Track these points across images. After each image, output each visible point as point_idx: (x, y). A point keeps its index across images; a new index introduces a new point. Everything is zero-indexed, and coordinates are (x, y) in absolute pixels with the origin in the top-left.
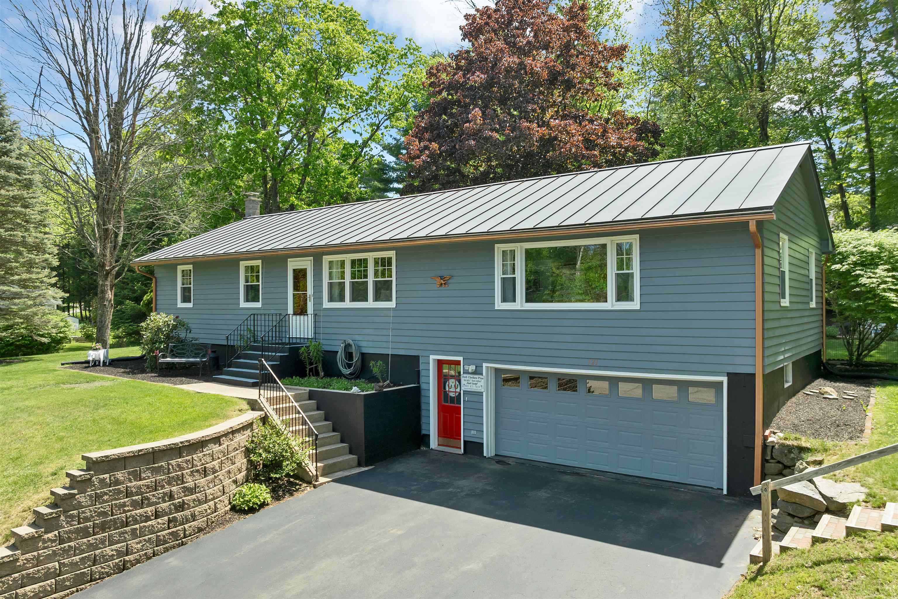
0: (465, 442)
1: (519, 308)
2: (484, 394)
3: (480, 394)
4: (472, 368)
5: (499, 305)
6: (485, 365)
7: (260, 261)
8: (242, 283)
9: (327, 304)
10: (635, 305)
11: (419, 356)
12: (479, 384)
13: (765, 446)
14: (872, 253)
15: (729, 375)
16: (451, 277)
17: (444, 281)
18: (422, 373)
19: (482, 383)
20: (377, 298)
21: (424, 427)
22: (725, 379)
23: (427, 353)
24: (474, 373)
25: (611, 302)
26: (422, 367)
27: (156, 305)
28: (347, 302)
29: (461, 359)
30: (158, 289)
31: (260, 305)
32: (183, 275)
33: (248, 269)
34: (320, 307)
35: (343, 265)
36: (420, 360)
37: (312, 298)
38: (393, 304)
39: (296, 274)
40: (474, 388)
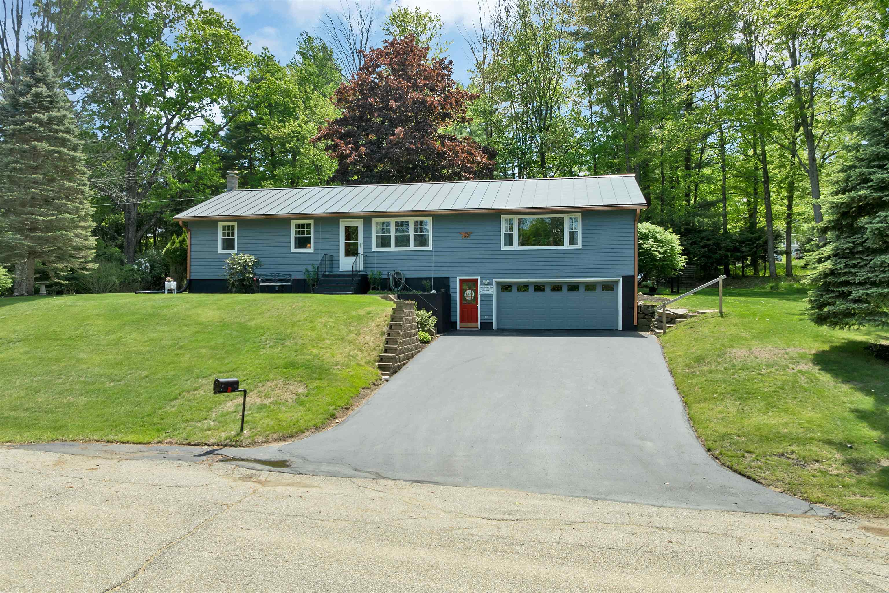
0: (481, 323)
1: (516, 249)
2: (495, 296)
3: (491, 296)
4: (486, 282)
5: (503, 247)
6: (494, 280)
7: (313, 221)
9: (375, 249)
10: (579, 246)
11: (448, 278)
12: (492, 290)
13: (638, 307)
14: (645, 233)
15: (623, 277)
16: (471, 233)
17: (467, 235)
18: (451, 287)
19: (494, 290)
20: (417, 245)
21: (453, 317)
22: (621, 279)
23: (455, 276)
24: (488, 284)
25: (566, 246)
26: (451, 283)
27: (190, 252)
28: (393, 248)
29: (479, 278)
30: (192, 239)
31: (311, 250)
32: (223, 230)
33: (297, 226)
34: (369, 251)
35: (389, 224)
36: (451, 280)
37: (362, 245)
38: (430, 248)
39: (347, 229)
40: (487, 293)
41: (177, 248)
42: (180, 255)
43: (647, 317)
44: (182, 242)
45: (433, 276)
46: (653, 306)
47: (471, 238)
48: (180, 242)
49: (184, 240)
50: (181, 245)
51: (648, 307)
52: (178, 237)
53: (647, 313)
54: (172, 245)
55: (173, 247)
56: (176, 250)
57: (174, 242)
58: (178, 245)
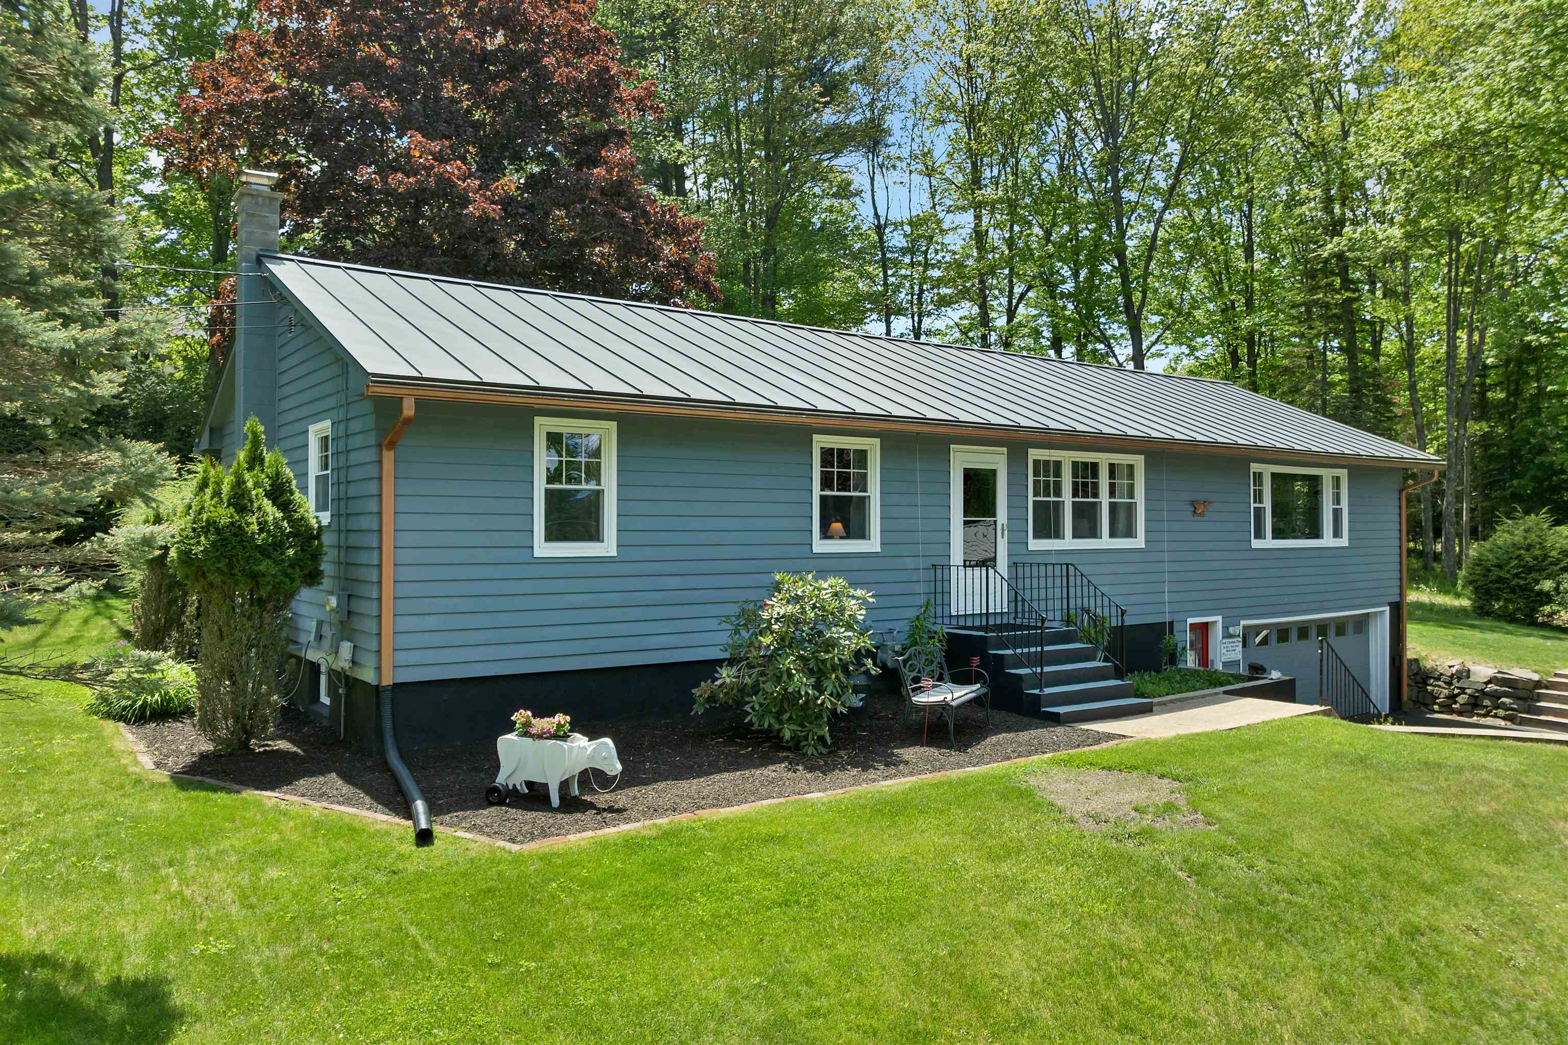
10: (1344, 542)
17: (1203, 509)
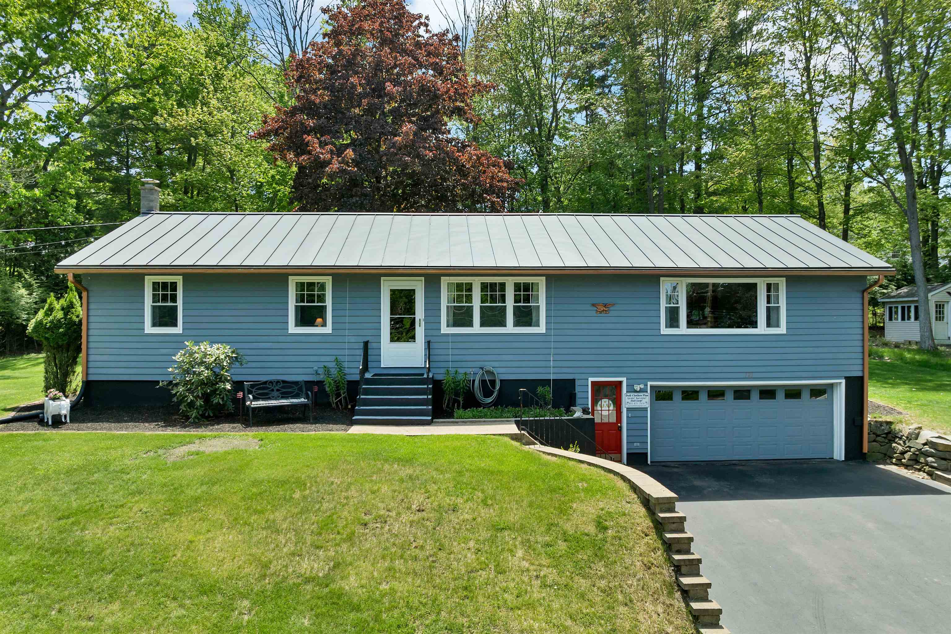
0: (628, 454)
1: (682, 333)
2: (649, 409)
3: (645, 409)
4: (637, 387)
5: (664, 331)
6: (649, 384)
7: (330, 278)
8: (292, 304)
9: (445, 329)
11: (574, 380)
12: (644, 401)
13: (868, 424)
16: (614, 305)
17: (605, 309)
18: (579, 395)
19: (648, 399)
20: (517, 324)
22: (843, 381)
23: (583, 376)
24: (641, 391)
25: (762, 328)
26: (577, 389)
27: (88, 329)
28: (476, 328)
29: (624, 380)
30: (92, 306)
31: (328, 329)
32: (154, 289)
33: (300, 286)
34: (435, 333)
35: (469, 288)
36: (577, 383)
37: (423, 323)
38: (542, 329)
39: (396, 295)
40: (638, 405)
41: (59, 321)
42: (64, 334)
43: (879, 439)
44: (68, 309)
45: (552, 377)
46: (889, 423)
47: (612, 313)
48: (63, 309)
49: (71, 305)
50: (66, 314)
51: (881, 423)
52: (58, 299)
53: (878, 433)
54: (47, 314)
55: (51, 318)
56: (56, 325)
57: (51, 310)
58: (60, 315)
